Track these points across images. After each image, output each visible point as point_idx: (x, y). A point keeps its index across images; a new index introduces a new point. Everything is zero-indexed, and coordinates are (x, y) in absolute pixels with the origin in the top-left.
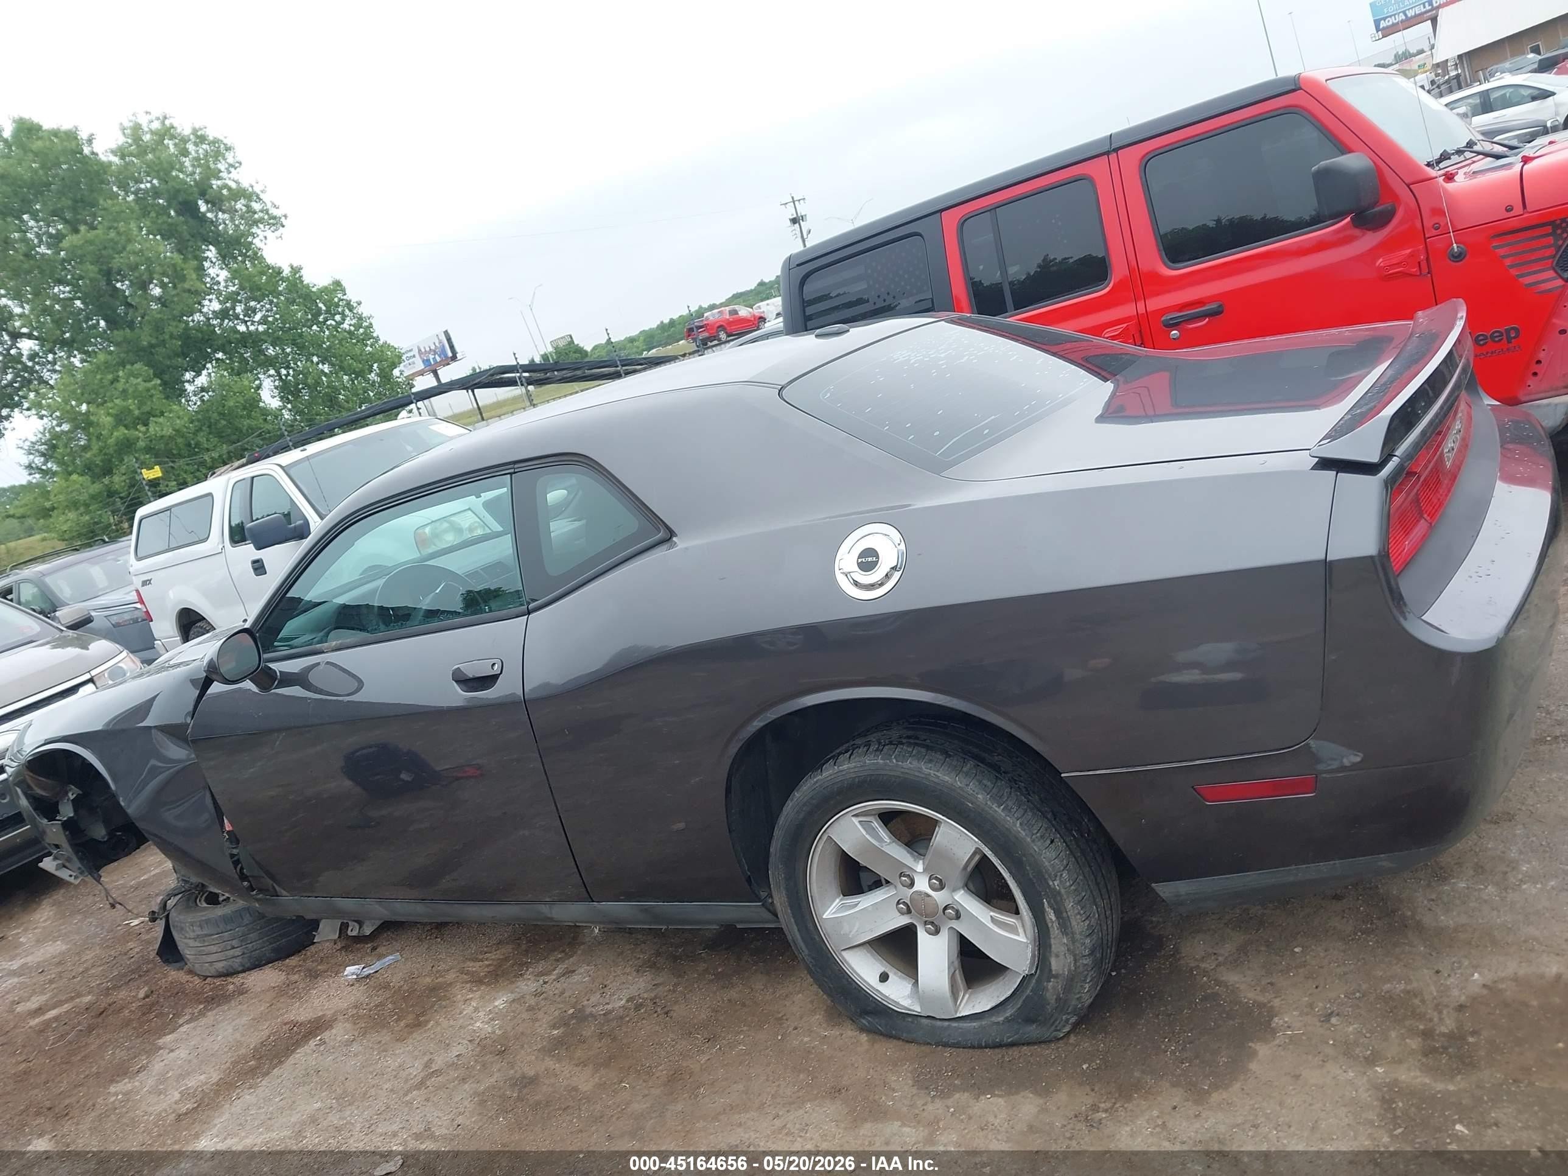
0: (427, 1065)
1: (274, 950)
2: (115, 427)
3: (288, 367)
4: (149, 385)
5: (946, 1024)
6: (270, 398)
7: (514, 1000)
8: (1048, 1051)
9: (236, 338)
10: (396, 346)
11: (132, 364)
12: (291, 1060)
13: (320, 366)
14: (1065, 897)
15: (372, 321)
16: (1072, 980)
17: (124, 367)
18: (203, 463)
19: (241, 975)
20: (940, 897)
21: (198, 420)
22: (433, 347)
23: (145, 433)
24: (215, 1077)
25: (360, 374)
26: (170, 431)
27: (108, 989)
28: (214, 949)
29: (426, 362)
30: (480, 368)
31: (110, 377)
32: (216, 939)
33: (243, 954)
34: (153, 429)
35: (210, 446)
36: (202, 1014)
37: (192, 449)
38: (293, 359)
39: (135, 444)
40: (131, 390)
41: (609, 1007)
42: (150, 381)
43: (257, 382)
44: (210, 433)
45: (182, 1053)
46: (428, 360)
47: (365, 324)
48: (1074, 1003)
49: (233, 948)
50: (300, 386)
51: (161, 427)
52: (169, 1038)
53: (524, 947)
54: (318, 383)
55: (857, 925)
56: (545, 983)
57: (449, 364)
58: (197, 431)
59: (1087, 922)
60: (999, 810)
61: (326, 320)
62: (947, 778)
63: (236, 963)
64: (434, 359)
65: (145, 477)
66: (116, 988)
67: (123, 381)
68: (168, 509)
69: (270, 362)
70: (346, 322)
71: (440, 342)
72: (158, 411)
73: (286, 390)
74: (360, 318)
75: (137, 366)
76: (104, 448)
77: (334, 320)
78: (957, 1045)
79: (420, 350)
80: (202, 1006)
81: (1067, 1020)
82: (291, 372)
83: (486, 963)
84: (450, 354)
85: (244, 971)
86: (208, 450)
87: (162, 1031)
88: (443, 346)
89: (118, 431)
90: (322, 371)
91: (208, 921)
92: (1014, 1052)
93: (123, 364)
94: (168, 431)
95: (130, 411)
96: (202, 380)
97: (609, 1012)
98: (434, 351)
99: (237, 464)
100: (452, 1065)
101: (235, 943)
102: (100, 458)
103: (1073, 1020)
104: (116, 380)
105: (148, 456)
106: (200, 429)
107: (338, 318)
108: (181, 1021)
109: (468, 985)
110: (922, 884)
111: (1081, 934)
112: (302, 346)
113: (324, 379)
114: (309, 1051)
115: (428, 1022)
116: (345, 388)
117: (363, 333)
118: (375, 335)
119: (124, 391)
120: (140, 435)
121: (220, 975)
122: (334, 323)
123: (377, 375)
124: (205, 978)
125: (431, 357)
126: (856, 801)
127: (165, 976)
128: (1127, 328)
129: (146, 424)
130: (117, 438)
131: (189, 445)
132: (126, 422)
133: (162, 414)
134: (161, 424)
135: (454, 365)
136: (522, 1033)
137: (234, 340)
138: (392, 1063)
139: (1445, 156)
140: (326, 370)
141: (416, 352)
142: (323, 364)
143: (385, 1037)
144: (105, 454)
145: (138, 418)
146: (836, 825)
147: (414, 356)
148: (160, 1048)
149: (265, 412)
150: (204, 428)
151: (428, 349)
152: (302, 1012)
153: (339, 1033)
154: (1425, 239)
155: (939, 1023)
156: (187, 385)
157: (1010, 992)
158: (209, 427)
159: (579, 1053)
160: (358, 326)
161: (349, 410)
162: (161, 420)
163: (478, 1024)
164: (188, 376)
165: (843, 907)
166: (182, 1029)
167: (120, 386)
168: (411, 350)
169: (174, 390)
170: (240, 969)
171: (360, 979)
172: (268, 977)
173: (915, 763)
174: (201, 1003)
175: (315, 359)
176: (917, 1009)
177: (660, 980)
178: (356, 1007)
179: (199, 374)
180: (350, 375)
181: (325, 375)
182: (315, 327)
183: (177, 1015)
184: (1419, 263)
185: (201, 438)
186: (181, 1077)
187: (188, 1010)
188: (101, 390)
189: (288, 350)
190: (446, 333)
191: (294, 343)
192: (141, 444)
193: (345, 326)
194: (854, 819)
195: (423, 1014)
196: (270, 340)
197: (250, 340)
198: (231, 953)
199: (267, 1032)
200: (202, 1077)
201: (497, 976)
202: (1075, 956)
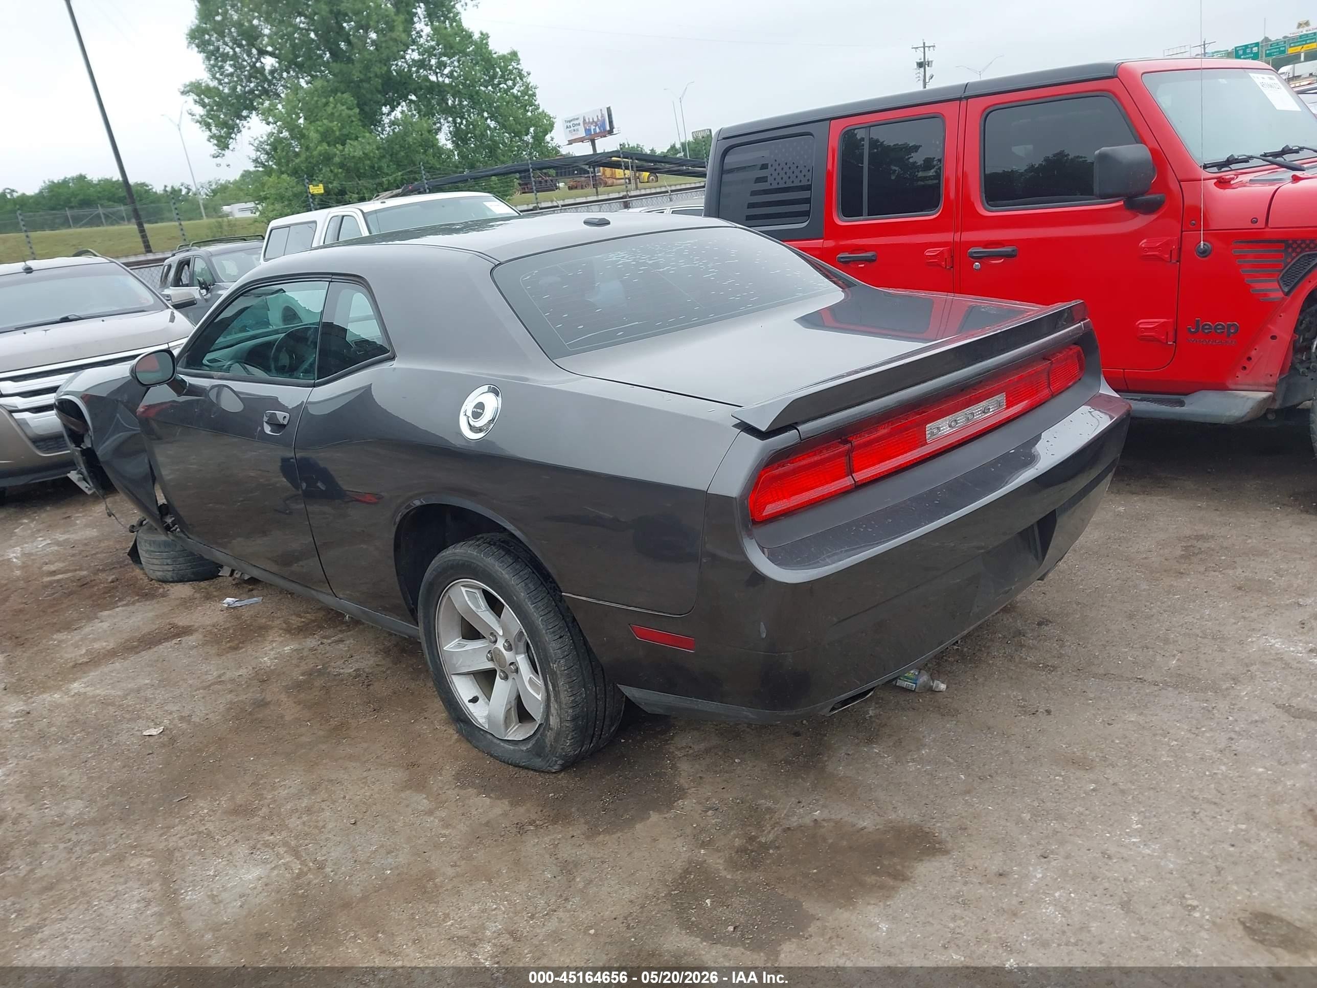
0: (220, 676)
1: (193, 573)
2: (320, 142)
3: (462, 118)
4: (351, 113)
5: (498, 742)
6: (444, 139)
7: (295, 650)
8: (540, 779)
9: (427, 86)
10: (551, 116)
11: (343, 93)
12: (155, 649)
13: (489, 121)
14: (559, 676)
15: (537, 91)
16: (559, 734)
17: (336, 94)
18: (381, 184)
19: (171, 584)
20: (508, 656)
21: (384, 149)
22: (595, 120)
23: (342, 151)
24: (112, 646)
25: (518, 134)
26: (361, 153)
27: (99, 570)
28: (155, 561)
29: (588, 131)
30: (629, 145)
31: (324, 100)
32: (157, 555)
33: (173, 570)
34: (348, 149)
35: (389, 172)
36: (133, 603)
37: (375, 172)
38: (468, 111)
39: (333, 158)
40: (336, 114)
41: (342, 671)
42: (351, 109)
43: (438, 125)
44: (391, 161)
45: (105, 625)
46: (590, 130)
47: (530, 92)
48: (560, 750)
49: (168, 564)
50: (470, 135)
51: (353, 149)
52: (106, 613)
53: (330, 616)
54: (483, 135)
55: (461, 660)
56: (322, 643)
57: (605, 136)
58: (381, 157)
59: (572, 698)
60: (531, 607)
61: (500, 83)
62: (507, 576)
63: (169, 575)
64: (595, 129)
65: (311, 191)
66: (103, 570)
67: (332, 105)
68: (288, 226)
69: (449, 111)
70: (516, 88)
71: (602, 116)
72: (354, 136)
73: (459, 136)
74: (527, 87)
75: (345, 95)
76: (310, 157)
77: (505, 84)
78: (496, 758)
79: (584, 120)
80: (137, 598)
81: (556, 761)
82: (464, 122)
83: (303, 620)
84: (608, 128)
85: (173, 582)
86: (387, 174)
87: (104, 608)
88: (604, 120)
89: (321, 146)
90: (489, 126)
91: (154, 542)
92: (523, 773)
93: (335, 91)
94: (359, 153)
95: (333, 131)
96: (397, 113)
97: (340, 674)
98: (596, 123)
99: (396, 192)
100: (232, 681)
101: (169, 561)
102: (305, 165)
103: (560, 762)
104: (327, 104)
105: (340, 170)
106: (384, 157)
107: (510, 83)
108: (120, 604)
109: (281, 632)
110: (500, 645)
111: (566, 704)
112: (475, 99)
113: (488, 132)
114: (169, 646)
115: (242, 648)
116: (504, 144)
117: (528, 97)
118: (536, 103)
119: (332, 114)
120: (338, 152)
121: (159, 581)
122: (505, 87)
123: (533, 137)
124: (152, 580)
125: (593, 127)
126: (462, 576)
127: (133, 570)
128: (942, 253)
129: (343, 144)
130: (320, 151)
131: (373, 168)
132: (329, 140)
133: (356, 138)
134: (354, 146)
135: (609, 137)
136: (284, 673)
137: (424, 87)
138: (204, 668)
139: (1229, 162)
140: (492, 126)
141: (581, 121)
142: (491, 120)
143: (213, 650)
144: (310, 163)
145: (338, 138)
146: (453, 589)
147: (579, 124)
148: (97, 618)
149: (439, 151)
150: (387, 156)
151: (591, 120)
152: (182, 620)
153: (191, 640)
154: (1182, 232)
155: (495, 740)
156: (384, 117)
157: (532, 732)
158: (391, 155)
159: (302, 696)
160: (524, 93)
161: (503, 162)
162: (355, 143)
163: (265, 659)
164: (385, 110)
165: (459, 645)
166: (117, 609)
167: (329, 109)
168: (577, 119)
169: (371, 119)
170: (171, 580)
171: (229, 607)
172: (183, 590)
173: (492, 561)
174: (138, 595)
175: (486, 114)
176: (486, 727)
177: (383, 662)
178: (214, 626)
179: (393, 109)
180: (509, 134)
181: (490, 128)
182: (490, 88)
183: (120, 600)
184: (1171, 251)
185: (384, 164)
186: (95, 640)
187: (128, 598)
188: (316, 110)
189: (465, 103)
190: (609, 109)
191: (471, 98)
192: (337, 160)
193: (515, 91)
194: (462, 588)
195: (243, 643)
196: (452, 92)
197: (438, 90)
198: (166, 567)
199: (157, 626)
200: (105, 644)
201: (303, 630)
202: (561, 718)
